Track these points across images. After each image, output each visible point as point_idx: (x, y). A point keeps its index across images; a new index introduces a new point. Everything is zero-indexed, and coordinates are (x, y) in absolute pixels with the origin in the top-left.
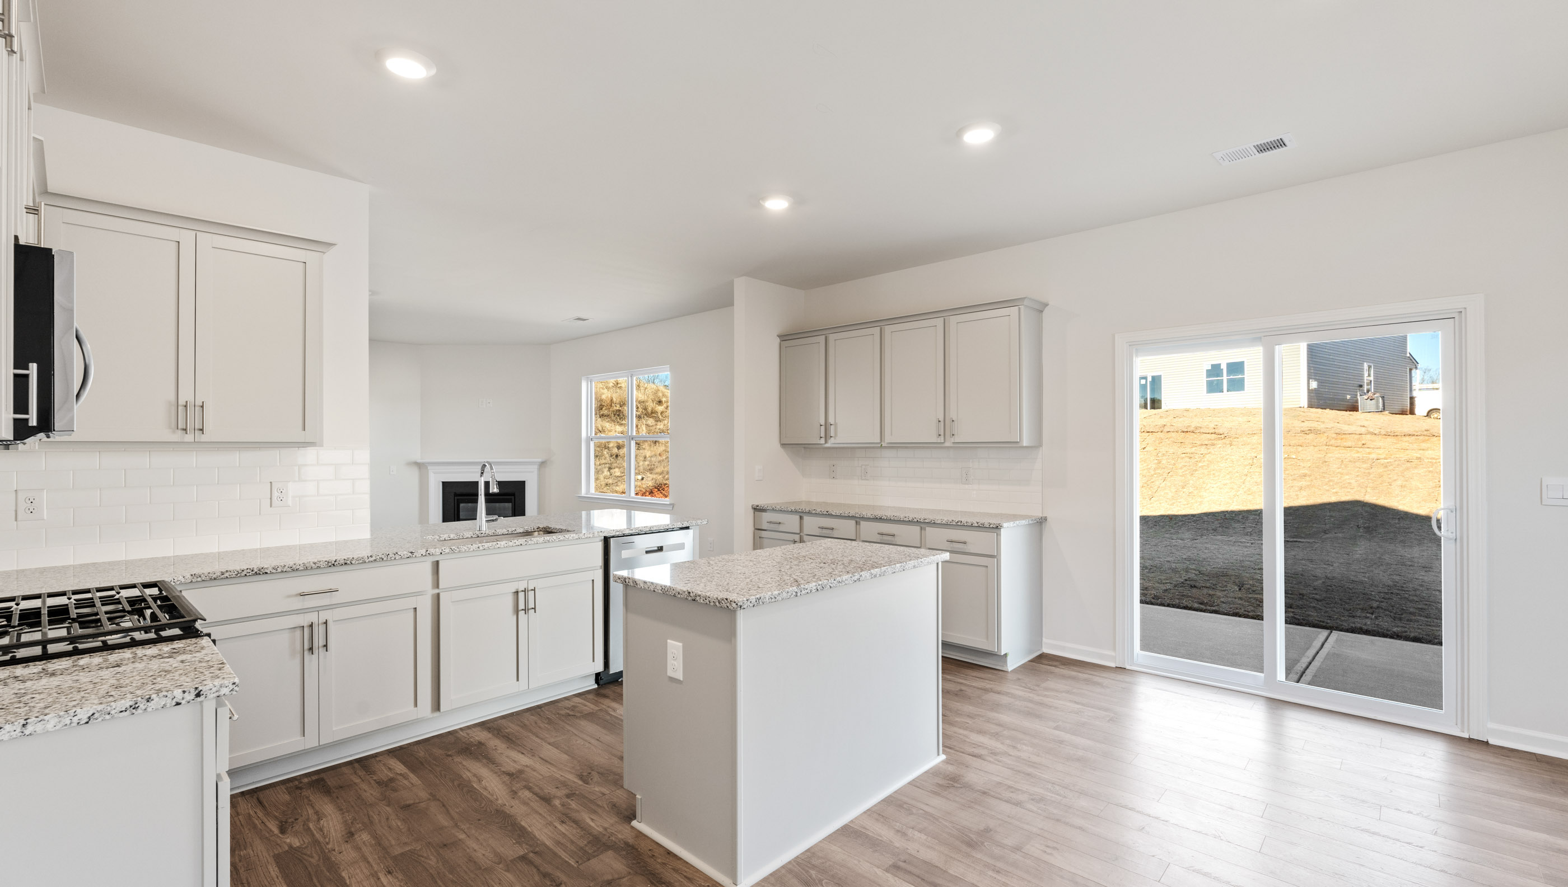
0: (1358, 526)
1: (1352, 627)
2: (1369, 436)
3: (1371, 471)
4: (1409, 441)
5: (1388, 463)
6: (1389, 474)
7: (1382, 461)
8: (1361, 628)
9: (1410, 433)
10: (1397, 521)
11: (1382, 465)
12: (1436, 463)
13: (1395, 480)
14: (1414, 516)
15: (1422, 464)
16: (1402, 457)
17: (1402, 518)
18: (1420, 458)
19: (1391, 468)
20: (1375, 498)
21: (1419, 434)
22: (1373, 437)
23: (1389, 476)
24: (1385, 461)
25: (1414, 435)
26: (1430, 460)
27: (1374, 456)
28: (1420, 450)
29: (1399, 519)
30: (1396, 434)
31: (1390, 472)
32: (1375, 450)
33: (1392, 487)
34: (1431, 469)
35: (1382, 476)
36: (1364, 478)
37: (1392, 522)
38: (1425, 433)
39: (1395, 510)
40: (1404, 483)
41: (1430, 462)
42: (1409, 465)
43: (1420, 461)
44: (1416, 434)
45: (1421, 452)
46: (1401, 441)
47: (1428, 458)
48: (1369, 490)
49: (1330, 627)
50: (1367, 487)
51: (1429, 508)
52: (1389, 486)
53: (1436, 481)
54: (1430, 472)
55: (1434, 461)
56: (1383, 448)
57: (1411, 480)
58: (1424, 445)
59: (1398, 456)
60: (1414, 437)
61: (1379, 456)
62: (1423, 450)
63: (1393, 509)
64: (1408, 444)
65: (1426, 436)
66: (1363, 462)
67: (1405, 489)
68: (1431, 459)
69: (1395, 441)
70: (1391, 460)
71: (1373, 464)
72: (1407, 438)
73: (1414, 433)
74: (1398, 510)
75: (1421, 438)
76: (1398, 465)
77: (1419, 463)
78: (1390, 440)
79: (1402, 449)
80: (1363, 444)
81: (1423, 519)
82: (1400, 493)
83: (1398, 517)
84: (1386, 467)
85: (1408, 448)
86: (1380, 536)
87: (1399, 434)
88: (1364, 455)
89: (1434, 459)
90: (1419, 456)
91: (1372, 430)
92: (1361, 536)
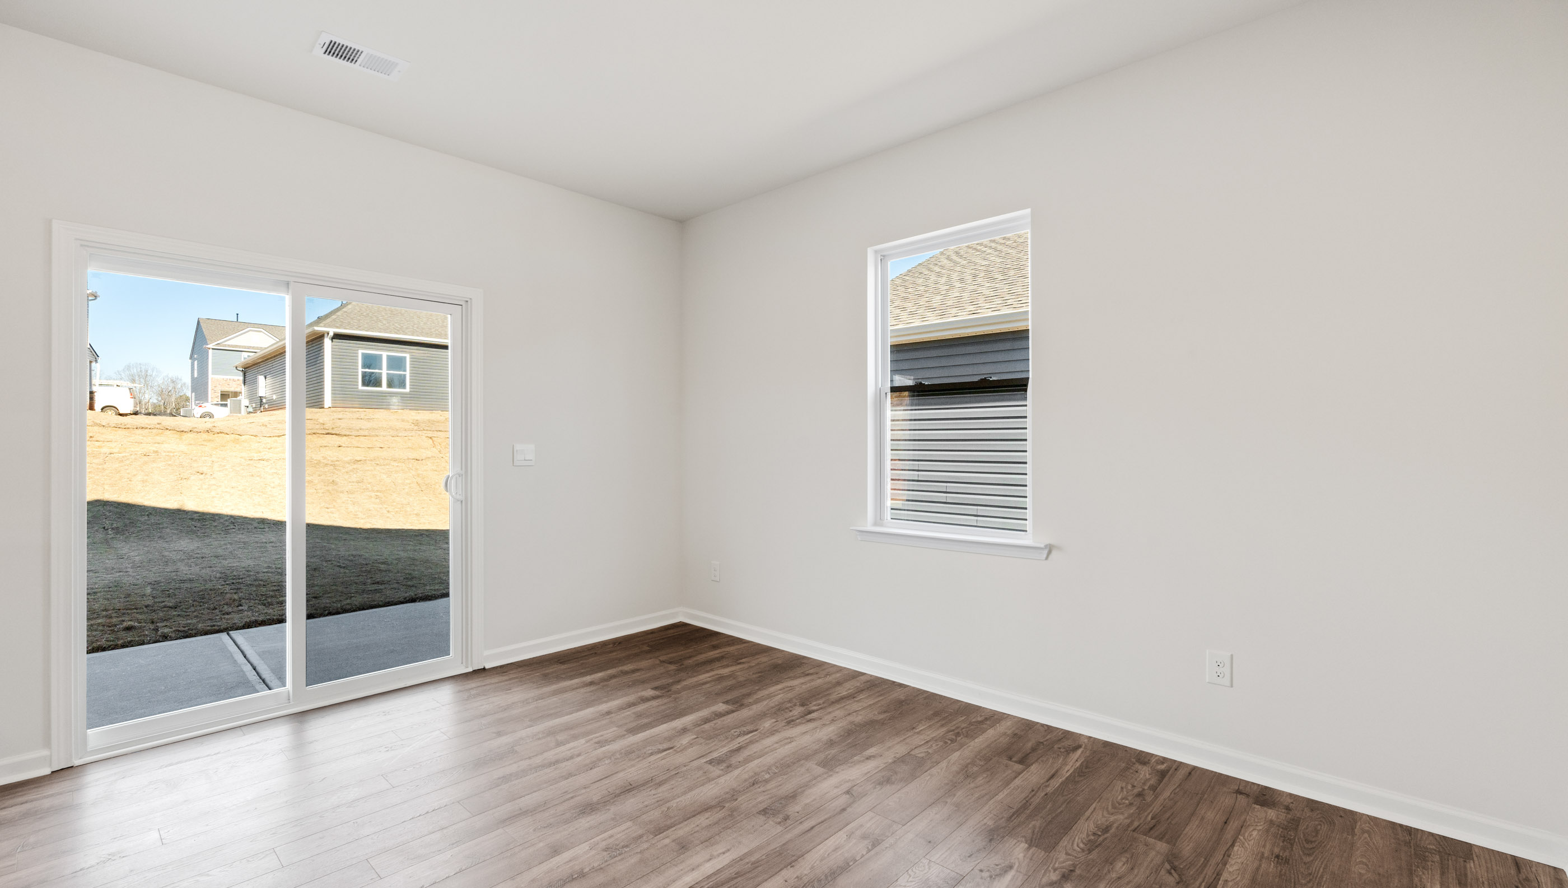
0: (104, 528)
1: (246, 622)
2: (96, 428)
3: (105, 466)
4: (142, 434)
5: (123, 457)
6: (127, 469)
7: (116, 455)
8: (256, 621)
9: (143, 426)
10: (146, 518)
11: (117, 459)
12: (173, 456)
13: (134, 475)
14: (163, 511)
15: (160, 458)
16: (137, 451)
17: (151, 514)
18: (156, 452)
19: (128, 462)
20: (115, 496)
21: (152, 427)
22: (103, 430)
23: (128, 471)
24: (120, 455)
25: (147, 428)
26: (167, 454)
27: (104, 450)
28: (155, 443)
29: (148, 515)
30: (127, 426)
31: (127, 467)
32: (106, 443)
33: (132, 482)
34: (170, 462)
35: (119, 471)
36: (98, 475)
37: (143, 519)
38: (158, 426)
39: (141, 506)
40: (145, 478)
41: (168, 456)
42: (146, 458)
43: (158, 455)
44: (149, 427)
45: (156, 445)
46: (133, 434)
47: (165, 452)
48: (106, 487)
49: (224, 629)
50: (103, 484)
51: (175, 501)
52: (129, 482)
53: (177, 474)
54: (169, 465)
55: (172, 454)
56: (115, 442)
57: (151, 474)
58: (158, 439)
59: (132, 449)
60: (146, 430)
61: (112, 450)
62: (158, 443)
63: (138, 506)
64: (142, 438)
65: (160, 429)
66: (93, 456)
67: (148, 484)
68: (168, 452)
69: (127, 434)
70: (127, 454)
71: (106, 459)
72: (140, 431)
73: (147, 426)
74: (145, 506)
75: (154, 431)
76: (135, 459)
77: (157, 457)
78: (120, 432)
79: (136, 442)
80: (91, 437)
81: (174, 513)
82: (142, 488)
83: (147, 513)
84: (122, 461)
85: (142, 441)
86: (134, 535)
87: (130, 427)
88: (94, 449)
89: (171, 452)
90: (156, 450)
91: (98, 422)
92: (113, 538)
